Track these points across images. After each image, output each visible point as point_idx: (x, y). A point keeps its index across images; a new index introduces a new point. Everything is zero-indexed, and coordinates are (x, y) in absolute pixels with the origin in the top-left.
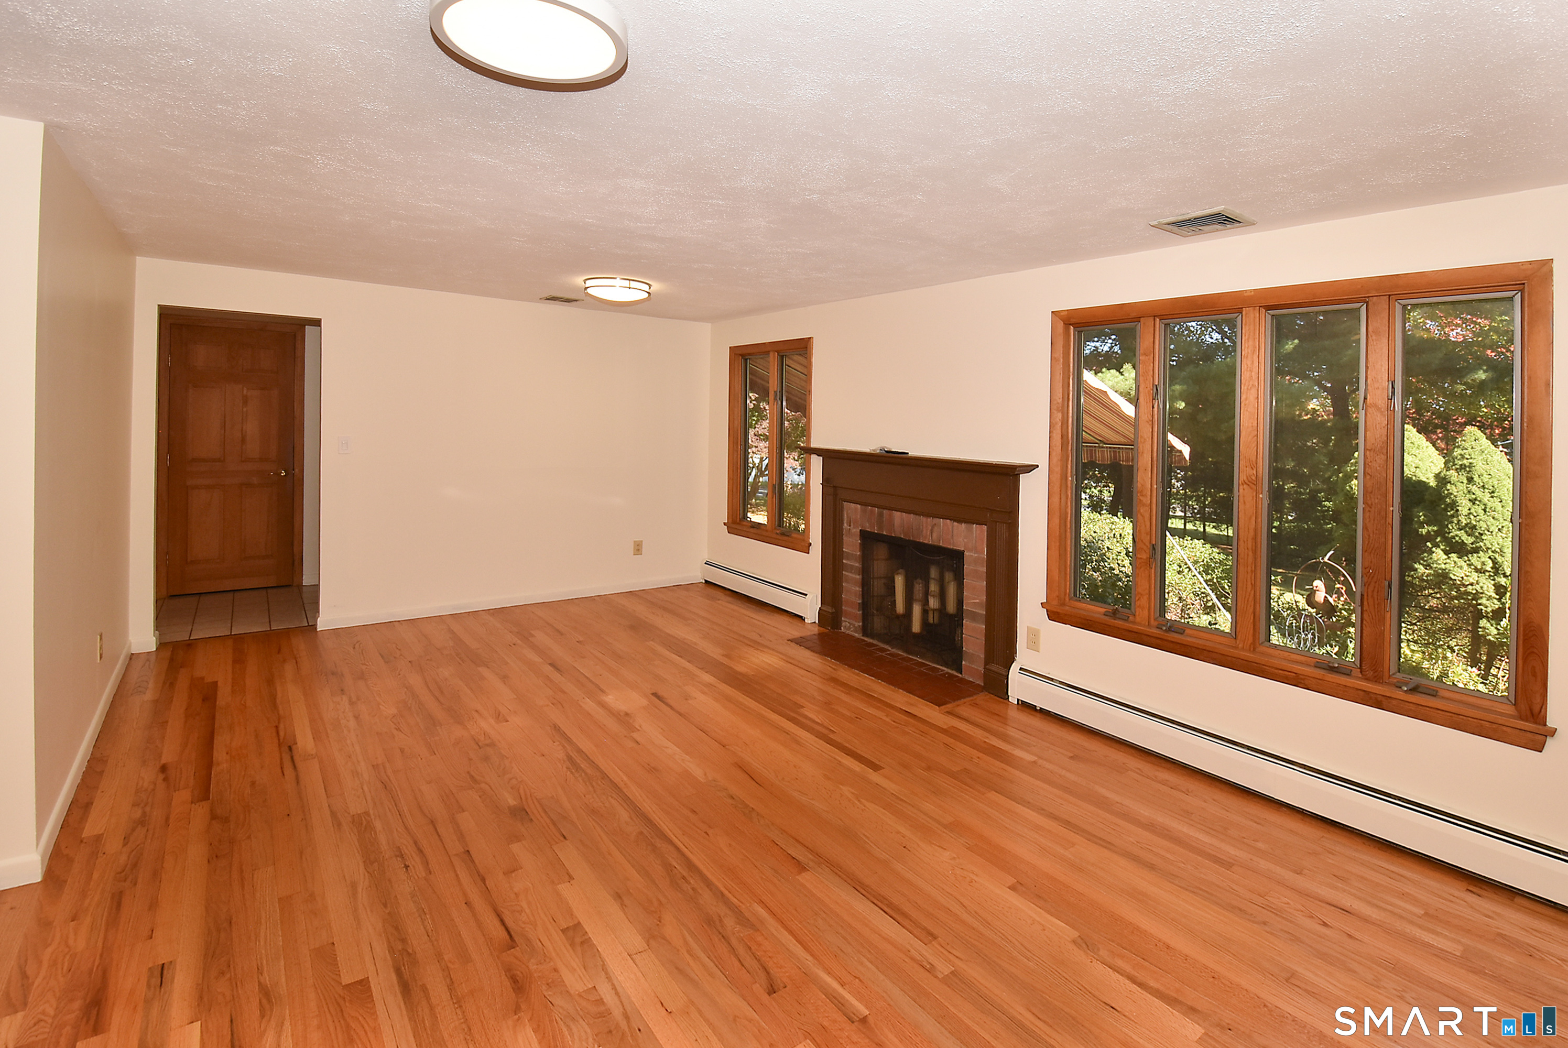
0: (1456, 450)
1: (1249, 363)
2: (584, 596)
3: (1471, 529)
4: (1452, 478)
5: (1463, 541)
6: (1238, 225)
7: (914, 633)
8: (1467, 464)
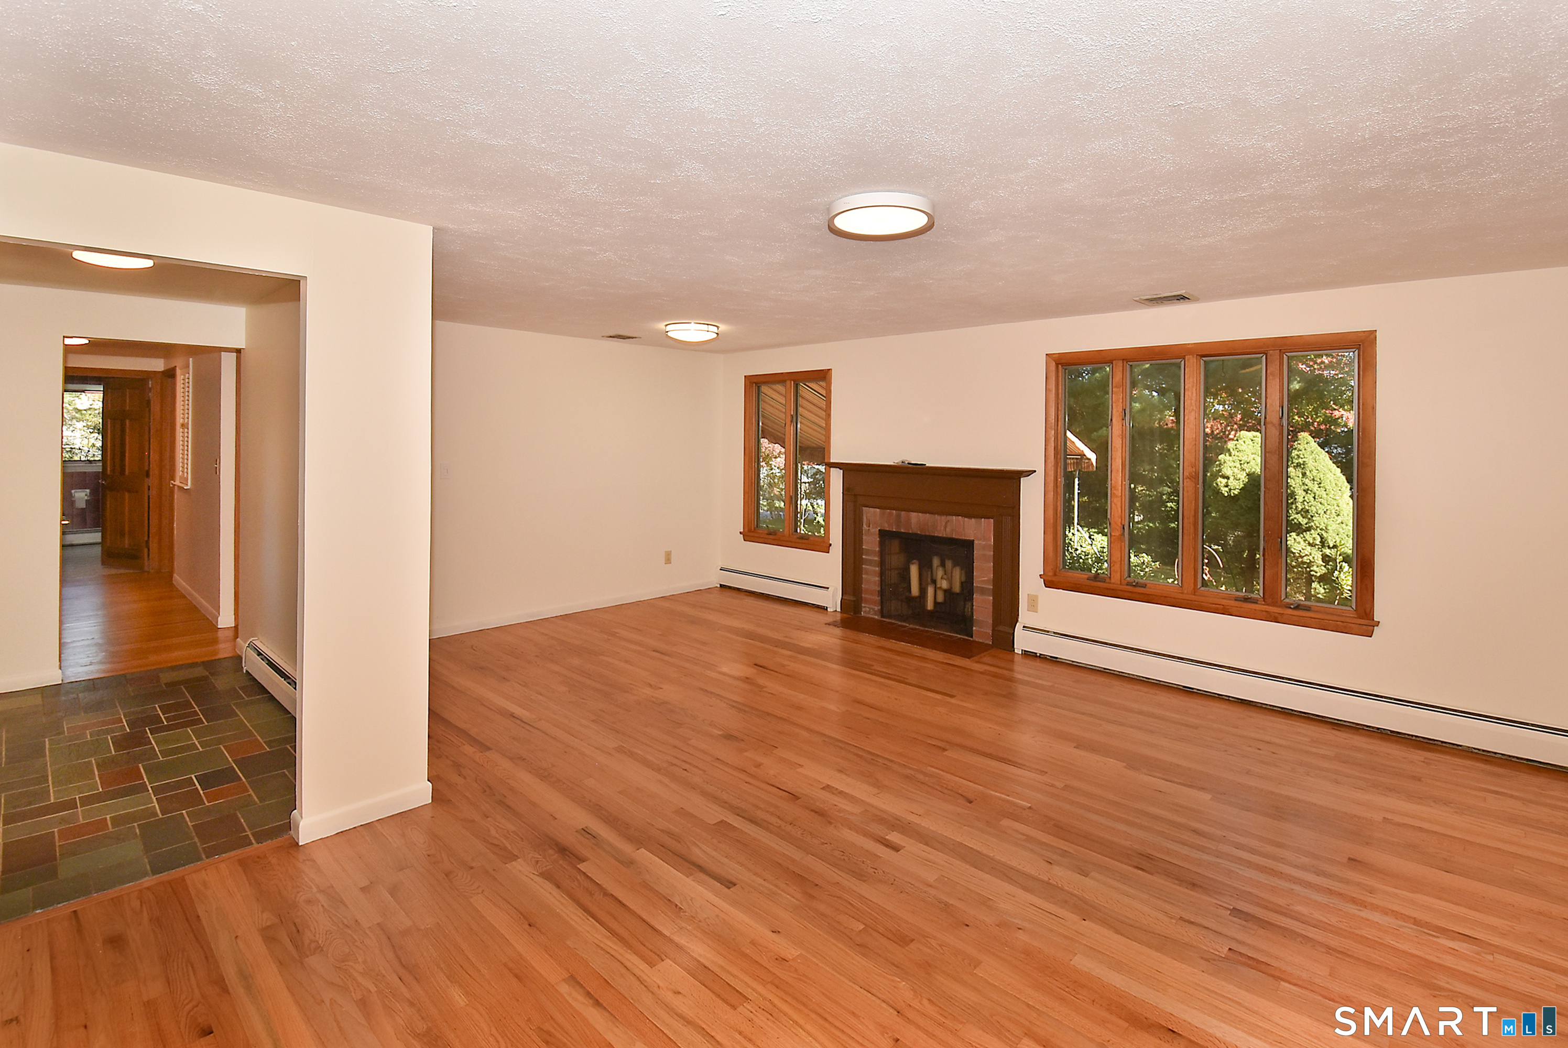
0: (1293, 451)
1: (1190, 394)
2: (628, 602)
3: (1305, 512)
4: (1292, 474)
5: (1300, 522)
6: (1187, 300)
7: (928, 610)
8: (1302, 463)
